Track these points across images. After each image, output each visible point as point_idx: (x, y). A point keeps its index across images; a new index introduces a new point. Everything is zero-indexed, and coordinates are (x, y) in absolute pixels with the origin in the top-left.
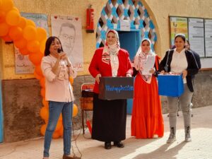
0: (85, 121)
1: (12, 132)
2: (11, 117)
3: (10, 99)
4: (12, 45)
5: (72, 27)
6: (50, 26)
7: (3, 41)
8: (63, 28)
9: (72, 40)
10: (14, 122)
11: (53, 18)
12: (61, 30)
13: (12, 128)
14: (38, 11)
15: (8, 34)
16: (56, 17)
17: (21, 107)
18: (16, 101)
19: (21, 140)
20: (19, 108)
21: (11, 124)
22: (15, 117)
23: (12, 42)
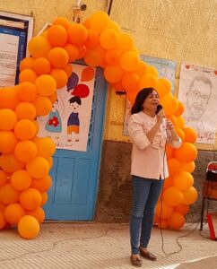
0: (205, 213)
1: (106, 210)
2: (109, 189)
3: (111, 166)
4: (124, 96)
5: (208, 82)
6: (179, 78)
7: (114, 91)
8: (196, 82)
9: (205, 101)
10: (110, 198)
11: (183, 67)
12: (192, 85)
13: (107, 204)
14: (166, 56)
15: (120, 82)
16: (188, 67)
17: (124, 179)
18: (117, 170)
19: (116, 222)
20: (120, 179)
21: (106, 199)
22: (114, 190)
23: (125, 93)
